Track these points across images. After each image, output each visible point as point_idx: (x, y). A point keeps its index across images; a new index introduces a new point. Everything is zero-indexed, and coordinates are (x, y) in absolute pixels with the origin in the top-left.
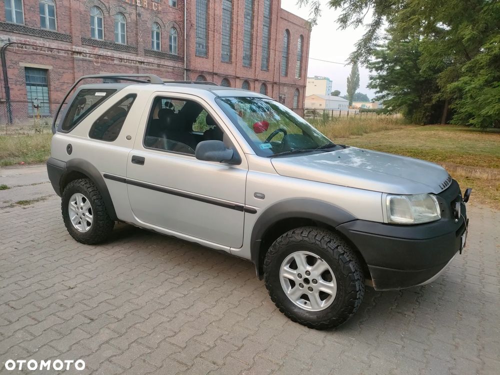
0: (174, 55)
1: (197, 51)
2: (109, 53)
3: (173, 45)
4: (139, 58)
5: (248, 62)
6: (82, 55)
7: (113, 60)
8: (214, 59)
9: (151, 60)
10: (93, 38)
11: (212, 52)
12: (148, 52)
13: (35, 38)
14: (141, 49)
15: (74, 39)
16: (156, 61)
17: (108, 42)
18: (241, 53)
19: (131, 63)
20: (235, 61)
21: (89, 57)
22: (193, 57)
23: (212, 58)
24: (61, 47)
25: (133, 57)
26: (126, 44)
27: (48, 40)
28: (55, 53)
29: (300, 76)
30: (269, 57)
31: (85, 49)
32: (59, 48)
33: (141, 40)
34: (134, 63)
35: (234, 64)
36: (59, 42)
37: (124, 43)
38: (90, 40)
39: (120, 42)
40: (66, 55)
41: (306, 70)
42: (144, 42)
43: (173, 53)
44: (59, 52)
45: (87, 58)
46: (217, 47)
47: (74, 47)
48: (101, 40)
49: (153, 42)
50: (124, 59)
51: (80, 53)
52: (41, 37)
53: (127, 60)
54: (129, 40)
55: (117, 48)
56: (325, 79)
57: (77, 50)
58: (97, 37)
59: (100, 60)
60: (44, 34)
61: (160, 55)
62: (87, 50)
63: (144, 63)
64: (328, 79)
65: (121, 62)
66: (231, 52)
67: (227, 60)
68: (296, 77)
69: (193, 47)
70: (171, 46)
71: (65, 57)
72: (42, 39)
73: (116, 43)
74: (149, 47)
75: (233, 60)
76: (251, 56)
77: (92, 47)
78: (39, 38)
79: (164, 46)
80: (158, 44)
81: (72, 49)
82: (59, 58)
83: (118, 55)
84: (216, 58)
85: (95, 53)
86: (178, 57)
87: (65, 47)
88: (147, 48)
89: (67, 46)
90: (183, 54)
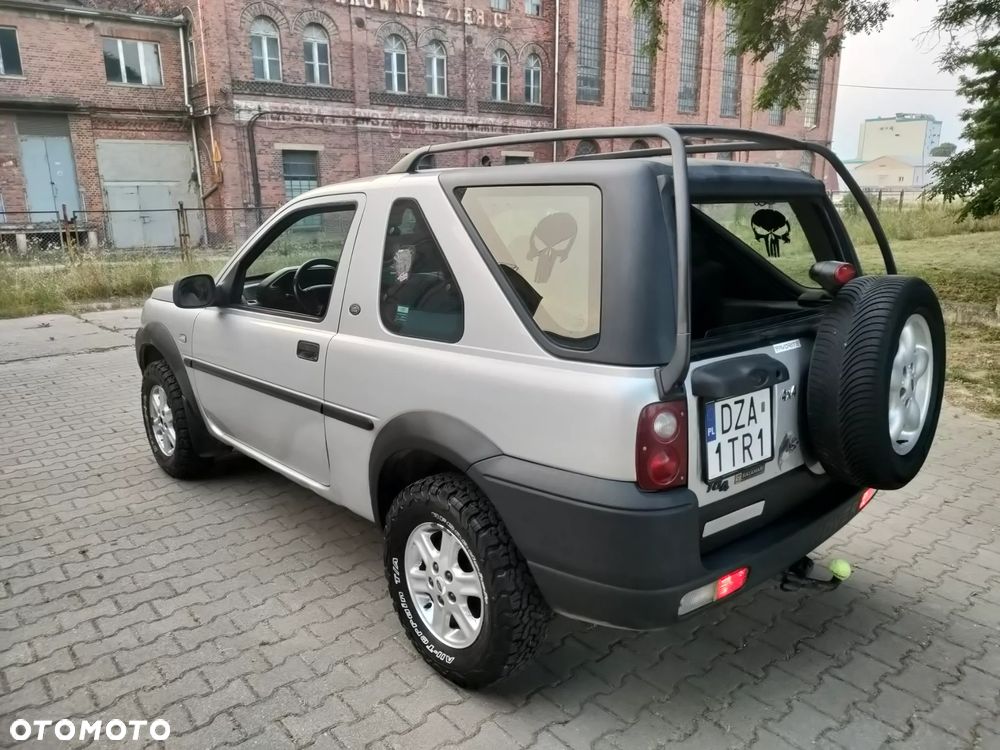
0: (533, 107)
1: (580, 93)
2: (416, 116)
3: (532, 86)
4: (468, 119)
5: (690, 103)
6: (370, 123)
7: (423, 126)
8: (614, 105)
9: (491, 120)
10: (389, 92)
11: (611, 93)
12: (485, 107)
13: (298, 101)
14: (472, 103)
15: (359, 97)
16: (500, 121)
17: (415, 95)
18: (674, 87)
19: (454, 128)
20: (660, 105)
21: (383, 124)
22: (572, 107)
23: (610, 103)
24: (338, 112)
25: (458, 118)
26: (445, 96)
27: (317, 102)
28: (328, 123)
29: (817, 121)
30: (740, 87)
31: (375, 111)
32: (335, 114)
33: (471, 85)
34: (459, 128)
35: (658, 111)
36: (335, 104)
37: (443, 93)
38: (384, 95)
39: (435, 93)
40: (345, 125)
41: (831, 107)
42: (478, 88)
43: (532, 103)
44: (333, 121)
45: (380, 127)
46: (621, 80)
47: (358, 110)
48: (402, 93)
49: (495, 86)
50: (442, 123)
51: (367, 119)
52: (306, 99)
53: (446, 123)
54: (451, 87)
55: (431, 104)
56: (922, 117)
57: (363, 115)
58: (396, 90)
59: (400, 128)
60: (310, 94)
61: (507, 109)
62: (379, 112)
63: (476, 126)
64: (930, 118)
65: (437, 128)
66: (652, 86)
67: (644, 105)
69: (572, 88)
70: (528, 90)
71: (343, 129)
72: (307, 101)
73: (429, 95)
74: (487, 96)
75: (657, 102)
76: (697, 91)
77: (387, 108)
78: (304, 101)
79: (515, 92)
80: (504, 88)
81: (355, 113)
82: (334, 131)
83: (432, 116)
84: (619, 102)
85: (392, 117)
86: (543, 108)
87: (344, 111)
88: (483, 99)
89: (347, 109)
90: (551, 102)
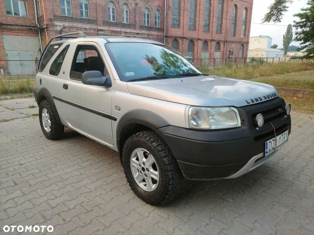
0: (158, 28)
1: (173, 24)
2: (119, 30)
3: (157, 21)
4: (136, 31)
5: (207, 28)
6: (103, 32)
7: (121, 33)
9: (144, 32)
10: (109, 21)
11: (183, 24)
12: (142, 27)
13: (77, 23)
14: (138, 26)
15: (99, 22)
16: (147, 32)
17: (118, 22)
18: (202, 23)
19: (132, 34)
20: (198, 28)
21: (107, 32)
22: (170, 28)
23: (182, 27)
25: (133, 31)
26: (129, 23)
27: (84, 24)
28: (88, 31)
29: (245, 35)
30: (222, 24)
31: (105, 28)
32: (91, 28)
33: (137, 20)
35: (197, 31)
36: (90, 24)
37: (128, 22)
38: (108, 22)
39: (125, 22)
40: (94, 32)
41: (249, 31)
42: (139, 21)
43: (157, 27)
44: (90, 31)
46: (186, 21)
47: (98, 27)
48: (114, 22)
49: (145, 20)
50: (127, 32)
51: (102, 30)
52: (81, 22)
53: (129, 33)
54: (130, 20)
55: (124, 26)
56: (267, 37)
57: (100, 29)
58: (112, 20)
59: (113, 34)
60: (82, 21)
61: (149, 28)
63: (139, 34)
64: (269, 37)
65: (126, 34)
66: (195, 22)
67: (193, 28)
68: (242, 37)
69: (170, 21)
70: (156, 22)
71: (93, 33)
72: (81, 23)
73: (123, 23)
74: (142, 24)
75: (197, 28)
76: (209, 24)
77: (109, 26)
78: (80, 23)
79: (151, 23)
80: (148, 21)
81: (98, 28)
82: (90, 34)
83: (124, 30)
84: (185, 27)
85: (110, 30)
86: (161, 28)
87: (94, 27)
88: (141, 25)
89: (95, 27)
90: (163, 27)
